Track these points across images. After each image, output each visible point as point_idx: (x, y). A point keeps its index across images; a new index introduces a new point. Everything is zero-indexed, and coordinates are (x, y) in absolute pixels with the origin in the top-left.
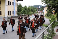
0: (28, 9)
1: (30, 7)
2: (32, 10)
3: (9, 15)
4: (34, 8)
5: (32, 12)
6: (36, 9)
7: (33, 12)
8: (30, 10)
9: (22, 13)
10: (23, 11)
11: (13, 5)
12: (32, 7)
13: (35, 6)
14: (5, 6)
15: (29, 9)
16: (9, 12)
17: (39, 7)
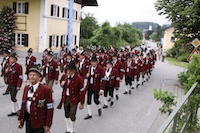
0: (113, 33)
1: (119, 25)
2: (126, 37)
3: (50, 46)
4: (133, 31)
5: (127, 40)
6: (138, 33)
7: (130, 42)
8: (121, 35)
9: (94, 44)
11: (66, 18)
12: (126, 26)
13: (137, 25)
14: (41, 19)
15: (117, 33)
16: (51, 37)
17: (150, 29)
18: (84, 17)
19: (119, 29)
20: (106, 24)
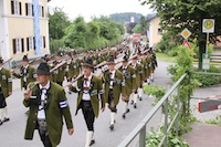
0: (88, 30)
1: (95, 20)
2: (104, 33)
3: (15, 52)
4: (112, 25)
5: (106, 37)
6: (119, 26)
7: (110, 39)
8: (99, 32)
9: (68, 45)
10: (72, 38)
11: (30, 16)
12: (103, 19)
13: (116, 17)
14: (1, 19)
15: (94, 29)
16: (14, 41)
17: (133, 21)
18: (52, 14)
19: (96, 24)
20: (79, 20)
